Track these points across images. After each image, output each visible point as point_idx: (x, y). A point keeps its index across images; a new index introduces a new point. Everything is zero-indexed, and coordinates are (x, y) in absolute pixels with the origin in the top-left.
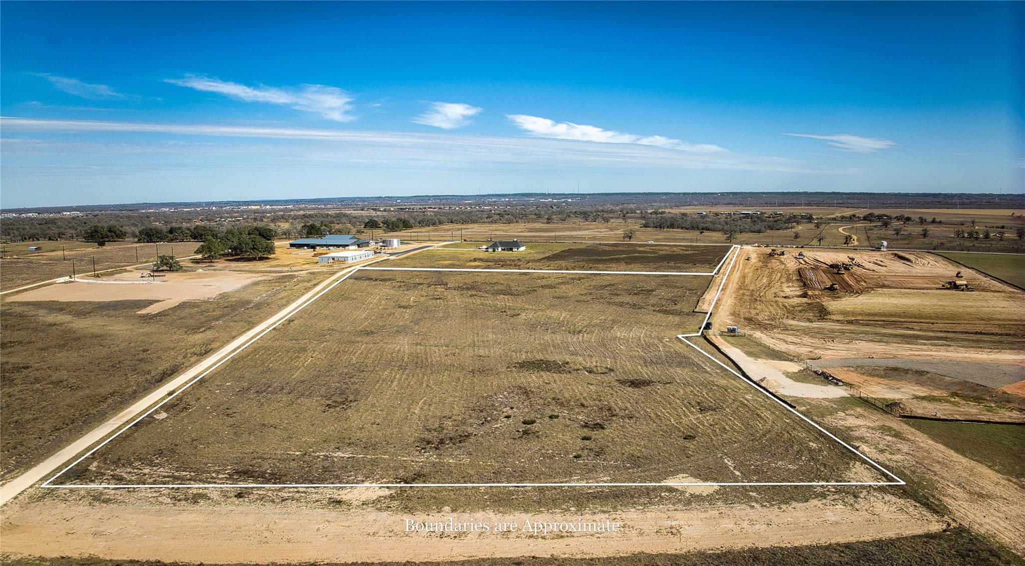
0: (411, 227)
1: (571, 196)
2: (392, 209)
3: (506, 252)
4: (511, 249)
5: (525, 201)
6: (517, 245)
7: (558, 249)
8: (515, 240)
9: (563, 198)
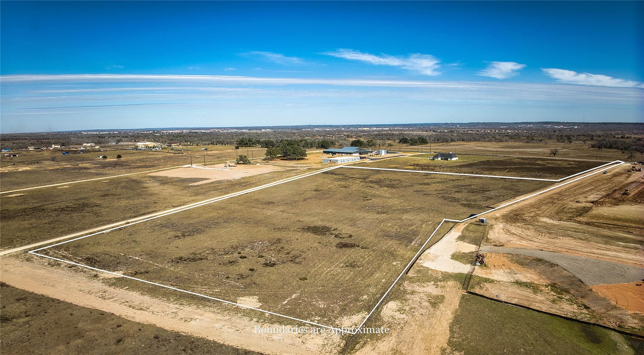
0: (427, 143)
1: (577, 124)
2: (446, 131)
3: (443, 161)
4: (447, 159)
5: (543, 127)
6: (451, 156)
7: (477, 159)
8: (451, 153)
9: (571, 126)
